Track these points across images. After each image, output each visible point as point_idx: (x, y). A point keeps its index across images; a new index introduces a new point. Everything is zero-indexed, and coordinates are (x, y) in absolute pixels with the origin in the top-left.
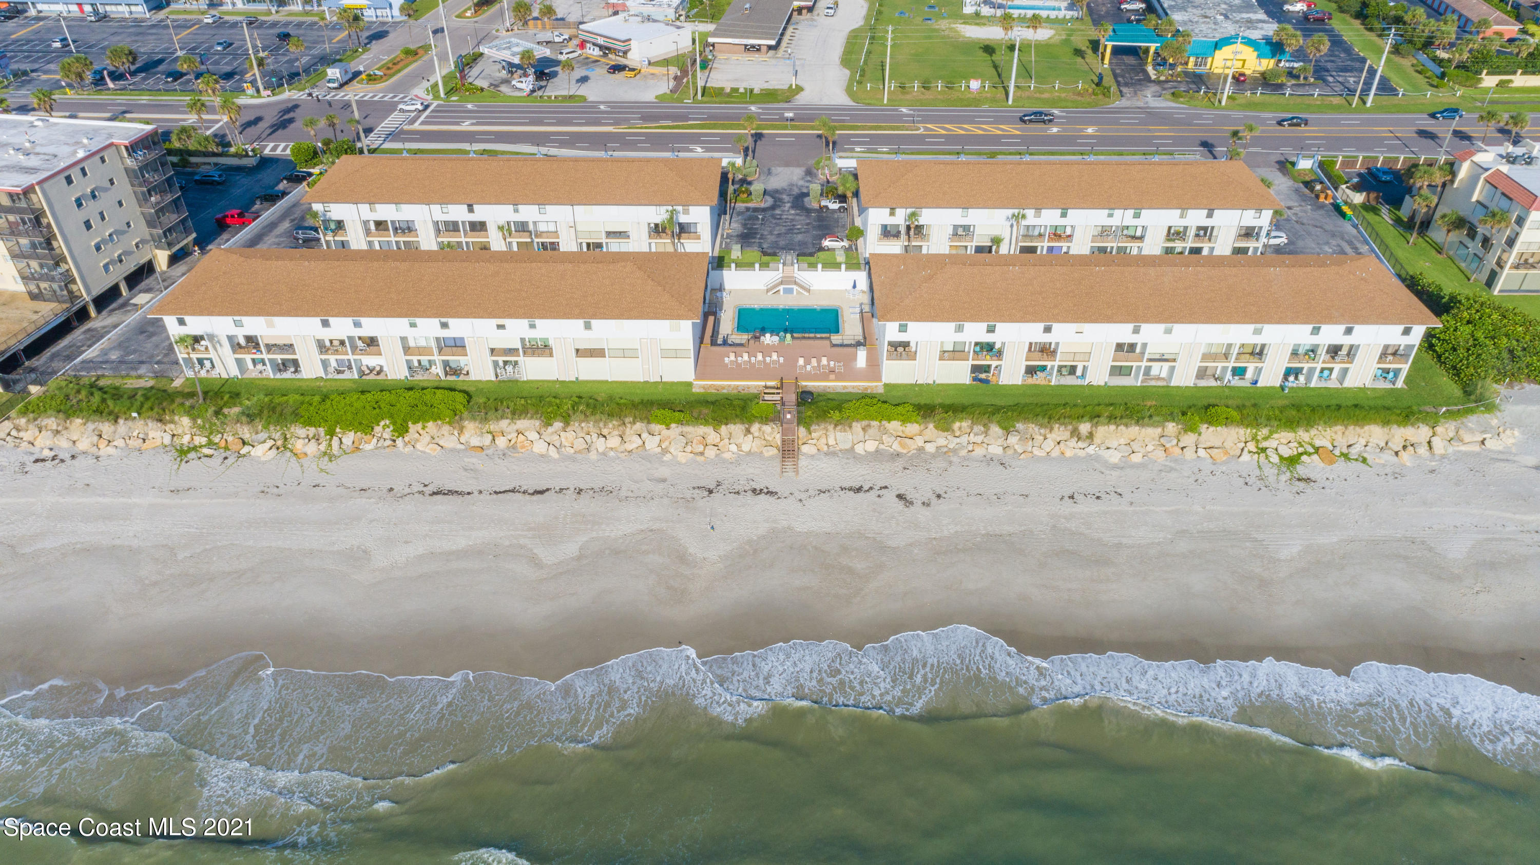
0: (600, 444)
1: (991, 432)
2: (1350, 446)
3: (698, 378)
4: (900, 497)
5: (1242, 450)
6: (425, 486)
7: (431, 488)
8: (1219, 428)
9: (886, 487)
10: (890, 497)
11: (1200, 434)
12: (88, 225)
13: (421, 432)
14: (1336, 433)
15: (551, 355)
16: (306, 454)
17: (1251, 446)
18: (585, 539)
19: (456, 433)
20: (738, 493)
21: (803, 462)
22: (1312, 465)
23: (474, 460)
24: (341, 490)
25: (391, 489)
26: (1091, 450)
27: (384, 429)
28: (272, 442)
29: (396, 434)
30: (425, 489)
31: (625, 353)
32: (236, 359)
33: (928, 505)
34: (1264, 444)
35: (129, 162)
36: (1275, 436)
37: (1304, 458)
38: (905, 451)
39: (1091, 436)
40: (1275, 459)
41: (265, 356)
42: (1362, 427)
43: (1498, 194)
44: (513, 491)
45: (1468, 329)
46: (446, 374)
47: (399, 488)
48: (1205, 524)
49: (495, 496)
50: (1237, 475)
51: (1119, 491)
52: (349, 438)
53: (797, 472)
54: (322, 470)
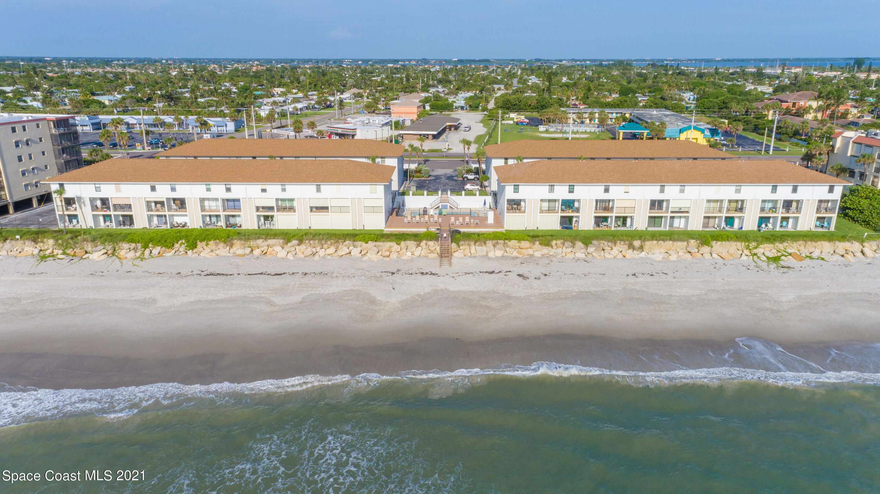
0: (322, 253)
1: (576, 246)
2: (811, 253)
3: (386, 227)
4: (519, 275)
5: (741, 255)
6: (202, 271)
7: (206, 273)
8: (724, 242)
9: (510, 271)
10: (513, 276)
11: (712, 247)
12: (20, 159)
13: (205, 248)
14: (800, 245)
15: (295, 211)
16: (126, 258)
17: (747, 252)
18: (306, 294)
19: (228, 248)
20: (411, 274)
21: (454, 260)
22: (787, 261)
23: (238, 261)
24: (146, 274)
25: (179, 273)
26: (643, 254)
27: (181, 246)
28: (105, 251)
29: (188, 248)
30: (201, 273)
31: (341, 209)
32: (93, 215)
33: (539, 279)
34: (755, 251)
35: (53, 131)
36: (761, 246)
37: (783, 258)
38: (521, 256)
39: (641, 248)
40: (764, 258)
41: (112, 213)
42: (816, 242)
43: (863, 146)
44: (261, 274)
45: (867, 201)
46: (227, 226)
47: (184, 272)
48: (726, 287)
49: (248, 276)
50: (741, 265)
51: (665, 272)
52: (156, 250)
53: (450, 264)
54: (135, 265)
